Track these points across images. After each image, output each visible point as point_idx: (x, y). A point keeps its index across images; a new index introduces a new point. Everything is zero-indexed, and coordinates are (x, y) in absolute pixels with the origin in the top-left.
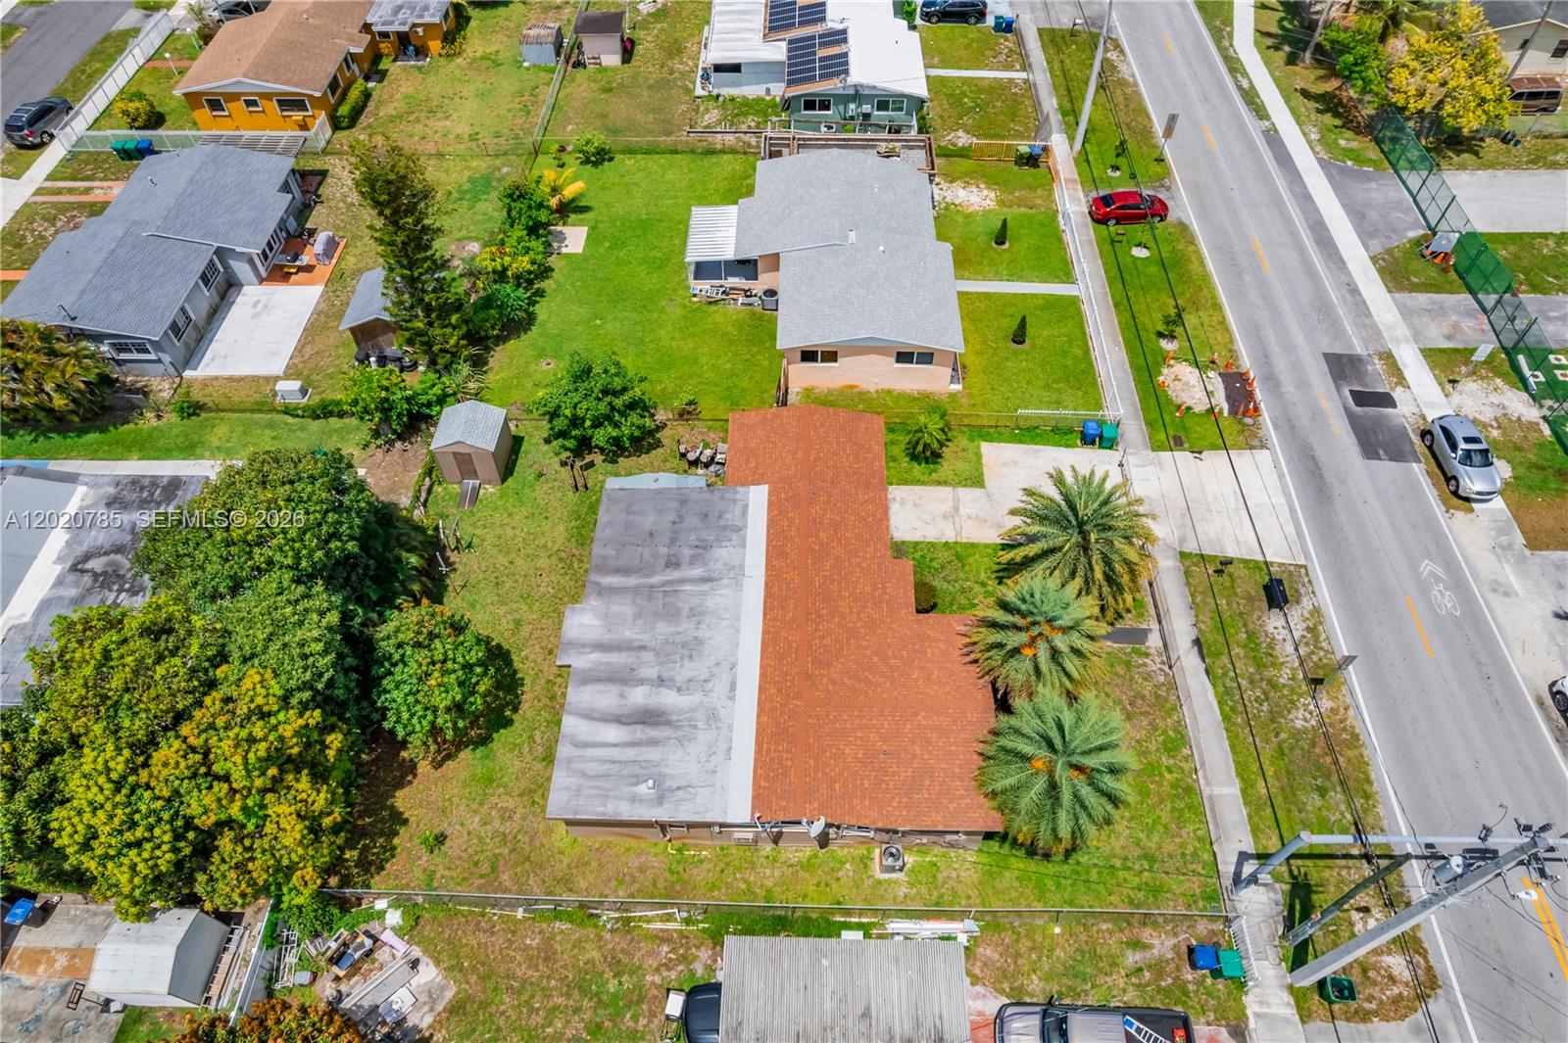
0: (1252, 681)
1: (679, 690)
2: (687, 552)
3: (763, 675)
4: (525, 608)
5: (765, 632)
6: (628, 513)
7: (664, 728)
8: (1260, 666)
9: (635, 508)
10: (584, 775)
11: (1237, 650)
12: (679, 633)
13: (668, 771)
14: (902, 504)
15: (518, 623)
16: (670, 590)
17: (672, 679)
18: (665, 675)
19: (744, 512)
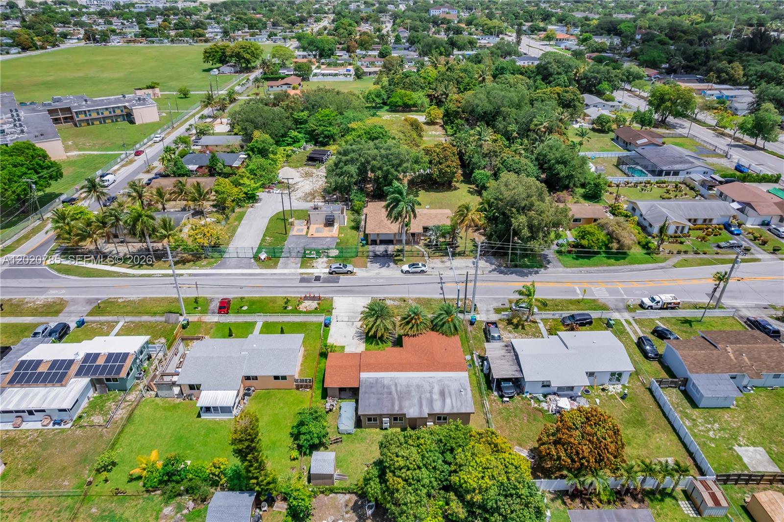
1: (433, 388)
2: (386, 390)
5: (414, 372)
7: (445, 391)
10: (461, 406)
12: (415, 390)
13: (457, 389)
16: (400, 394)
17: (430, 390)
18: (429, 392)
19: (371, 378)
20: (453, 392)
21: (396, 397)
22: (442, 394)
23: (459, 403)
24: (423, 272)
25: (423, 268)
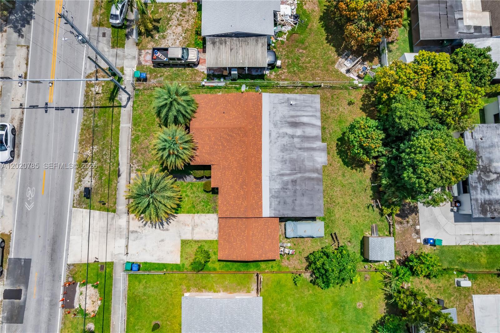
0: (106, 161)
1: (287, 134)
2: (290, 187)
3: (261, 138)
4: (342, 181)
5: (261, 154)
6: (313, 204)
7: (290, 121)
8: (101, 167)
9: (310, 207)
10: (311, 107)
11: (107, 173)
12: (289, 154)
13: (287, 108)
14: (213, 231)
15: (344, 175)
16: (294, 171)
17: (289, 137)
18: (291, 139)
19: (271, 204)
20: (292, 113)
21: (299, 175)
22: (295, 124)
23: (309, 109)
24: (13, 130)
25: (9, 128)
